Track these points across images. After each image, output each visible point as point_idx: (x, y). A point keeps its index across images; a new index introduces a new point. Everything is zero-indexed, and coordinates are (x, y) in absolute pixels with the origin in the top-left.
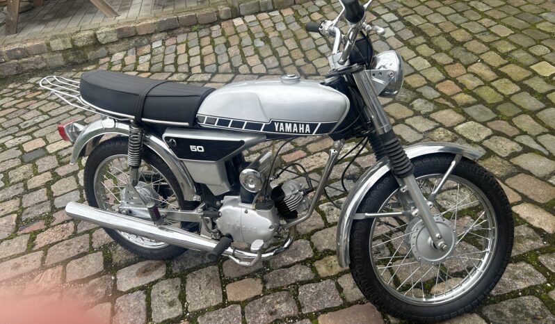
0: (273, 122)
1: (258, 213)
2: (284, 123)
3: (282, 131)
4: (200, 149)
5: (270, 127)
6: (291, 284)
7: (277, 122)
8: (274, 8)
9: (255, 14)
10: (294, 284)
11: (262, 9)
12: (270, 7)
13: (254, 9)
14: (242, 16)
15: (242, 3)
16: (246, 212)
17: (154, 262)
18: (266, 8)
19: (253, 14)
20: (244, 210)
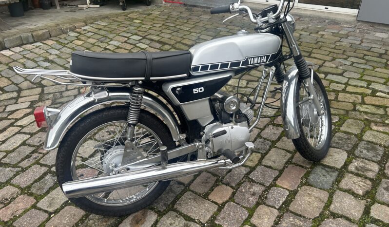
0: (247, 58)
1: (241, 126)
2: (254, 58)
3: (252, 64)
4: (201, 90)
5: (246, 62)
6: (243, 178)
7: (249, 58)
8: (34, 41)
9: (20, 46)
10: (245, 177)
11: (25, 42)
12: (31, 40)
13: (18, 42)
14: (8, 49)
15: (6, 37)
16: (232, 128)
17: (139, 214)
18: (28, 41)
19: (17, 46)
20: (230, 127)
